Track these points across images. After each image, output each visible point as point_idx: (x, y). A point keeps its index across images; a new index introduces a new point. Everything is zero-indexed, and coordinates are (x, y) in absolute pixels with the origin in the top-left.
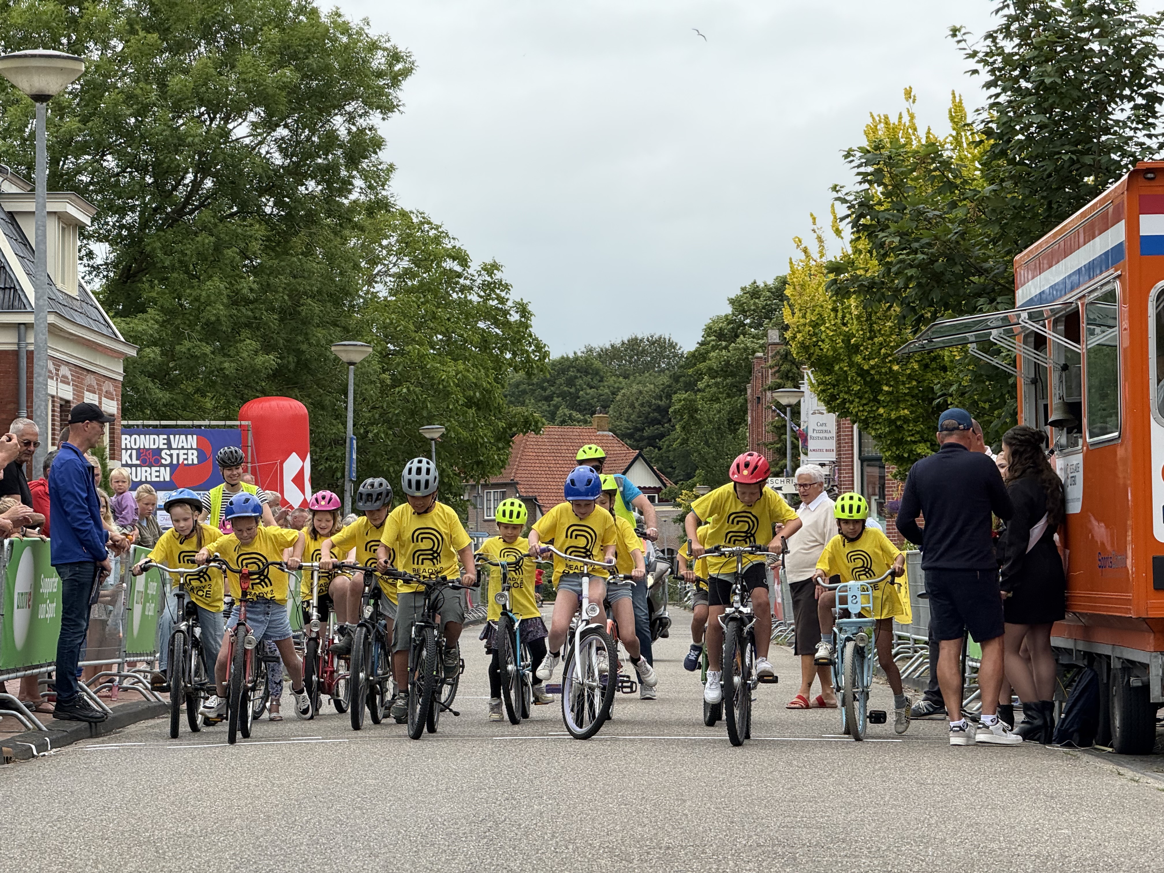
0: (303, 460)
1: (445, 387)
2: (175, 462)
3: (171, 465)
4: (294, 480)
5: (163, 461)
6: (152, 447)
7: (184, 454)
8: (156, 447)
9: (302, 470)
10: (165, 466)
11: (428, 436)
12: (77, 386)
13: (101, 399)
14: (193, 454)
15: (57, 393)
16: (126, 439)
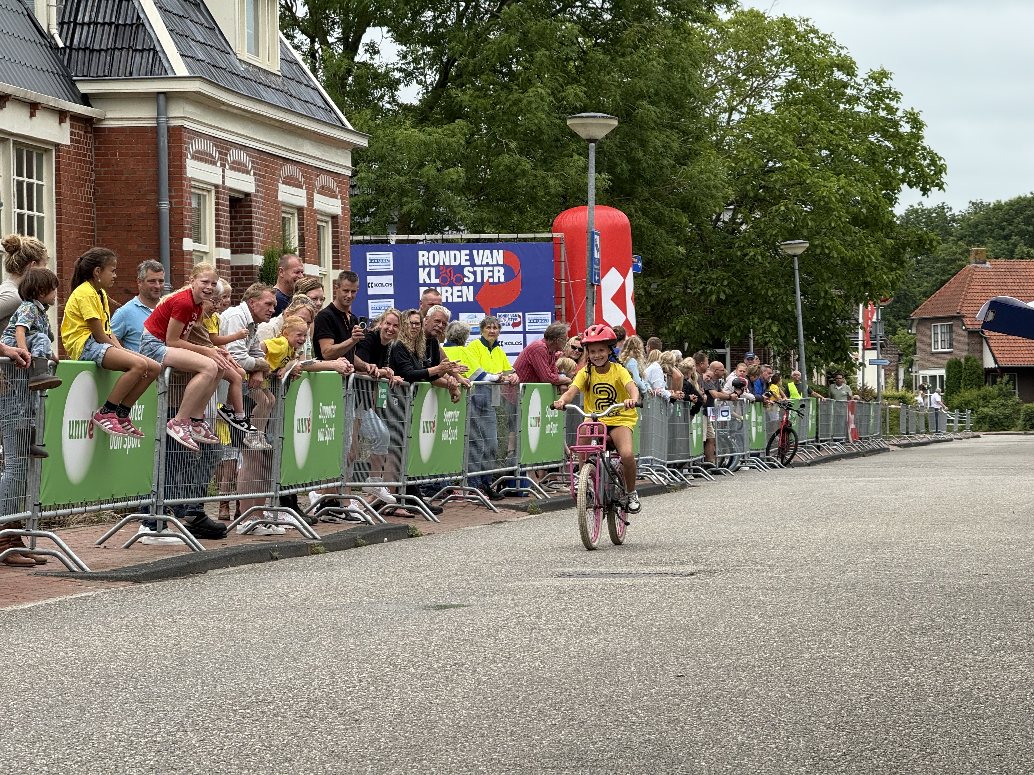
0: (624, 276)
1: (826, 203)
2: (479, 280)
3: (474, 283)
4: (613, 299)
5: (466, 280)
6: (453, 263)
7: (489, 271)
8: (457, 263)
9: (623, 286)
10: (468, 285)
11: (790, 252)
12: (264, 177)
13: (312, 195)
14: (499, 271)
15: (224, 182)
16: (423, 255)
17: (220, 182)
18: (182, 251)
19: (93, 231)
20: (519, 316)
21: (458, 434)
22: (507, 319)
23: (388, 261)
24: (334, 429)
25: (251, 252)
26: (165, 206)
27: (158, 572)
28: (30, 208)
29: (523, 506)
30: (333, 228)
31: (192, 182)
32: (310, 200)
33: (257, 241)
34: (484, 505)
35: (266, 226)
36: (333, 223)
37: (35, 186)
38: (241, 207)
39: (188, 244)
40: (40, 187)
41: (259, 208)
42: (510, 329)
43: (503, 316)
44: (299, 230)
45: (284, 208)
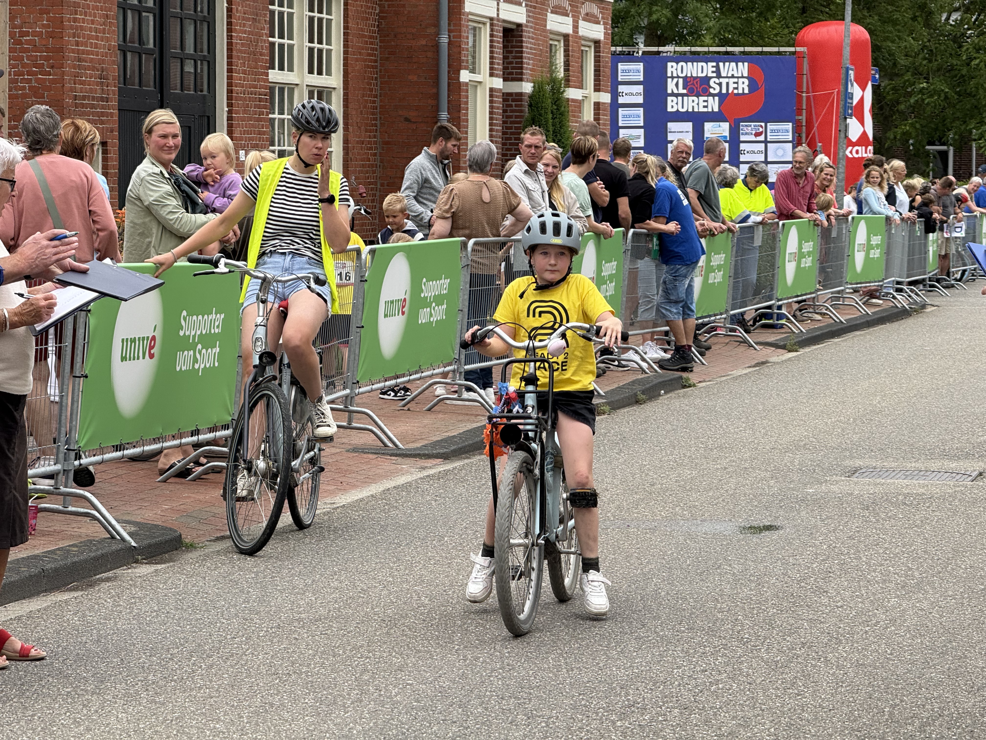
2: (724, 91)
3: (720, 94)
5: (712, 91)
6: (700, 75)
8: (704, 75)
10: (714, 95)
12: (535, 7)
13: (578, 23)
14: (743, 83)
15: (498, 15)
16: (672, 67)
17: (495, 16)
18: (460, 82)
19: (376, 61)
20: (761, 126)
21: (723, 274)
22: (750, 128)
23: (638, 71)
24: (614, 284)
25: (521, 80)
26: (444, 39)
27: (465, 447)
28: (320, 42)
29: (782, 343)
30: (595, 52)
31: (470, 17)
32: (576, 27)
33: (527, 69)
34: (745, 342)
35: (535, 54)
36: (595, 48)
37: (325, 21)
38: (513, 36)
39: (465, 76)
40: (329, 21)
41: (529, 37)
42: (753, 138)
43: (746, 126)
44: (565, 56)
45: (552, 36)
